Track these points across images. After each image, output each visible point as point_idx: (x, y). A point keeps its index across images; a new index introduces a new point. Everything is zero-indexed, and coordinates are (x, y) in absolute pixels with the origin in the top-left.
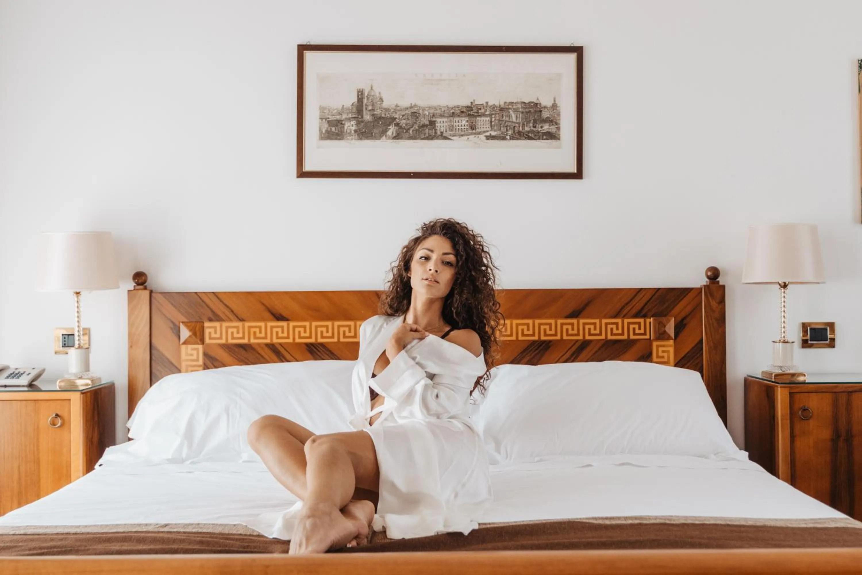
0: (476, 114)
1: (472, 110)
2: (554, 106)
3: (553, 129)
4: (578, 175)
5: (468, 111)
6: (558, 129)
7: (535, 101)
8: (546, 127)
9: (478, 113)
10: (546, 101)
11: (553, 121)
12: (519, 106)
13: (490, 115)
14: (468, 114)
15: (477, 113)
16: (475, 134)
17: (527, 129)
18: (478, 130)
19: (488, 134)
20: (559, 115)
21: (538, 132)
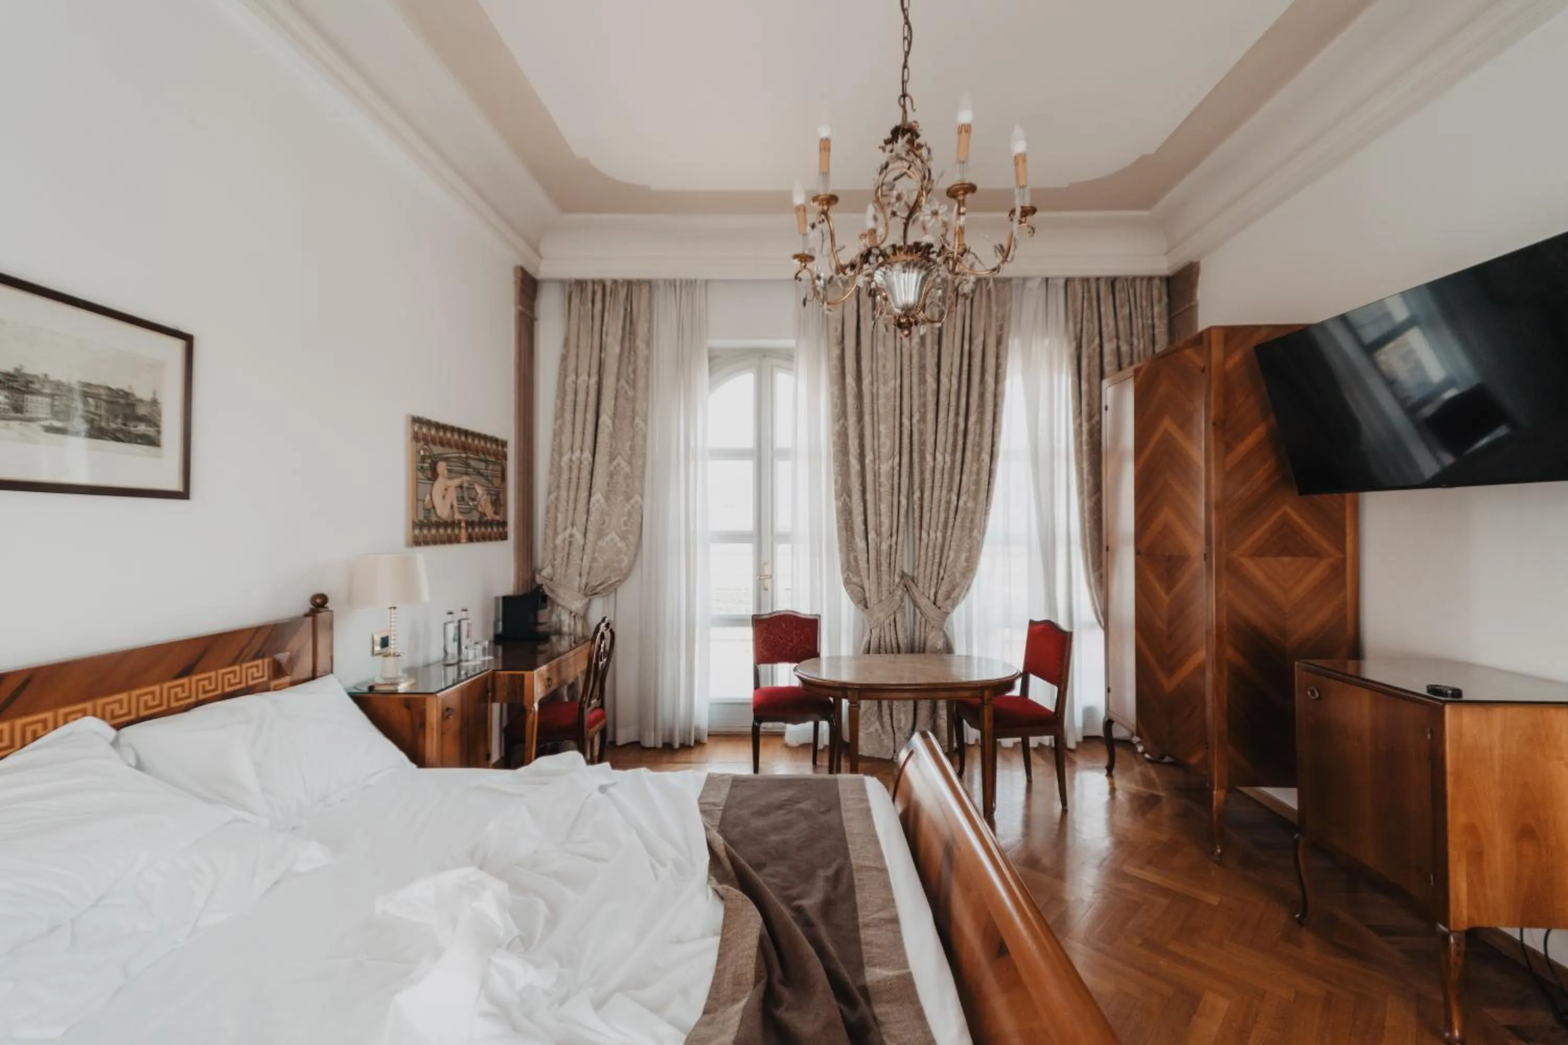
0: (23, 388)
1: (17, 381)
2: (154, 402)
3: (150, 431)
4: (184, 495)
5: (9, 380)
6: (159, 432)
7: (128, 390)
8: (142, 428)
9: (27, 387)
10: (143, 393)
11: (153, 421)
12: (102, 391)
13: (52, 396)
14: (6, 385)
15: (25, 387)
16: (21, 419)
17: (113, 426)
18: (28, 415)
19: (47, 423)
20: (160, 414)
21: (129, 433)
